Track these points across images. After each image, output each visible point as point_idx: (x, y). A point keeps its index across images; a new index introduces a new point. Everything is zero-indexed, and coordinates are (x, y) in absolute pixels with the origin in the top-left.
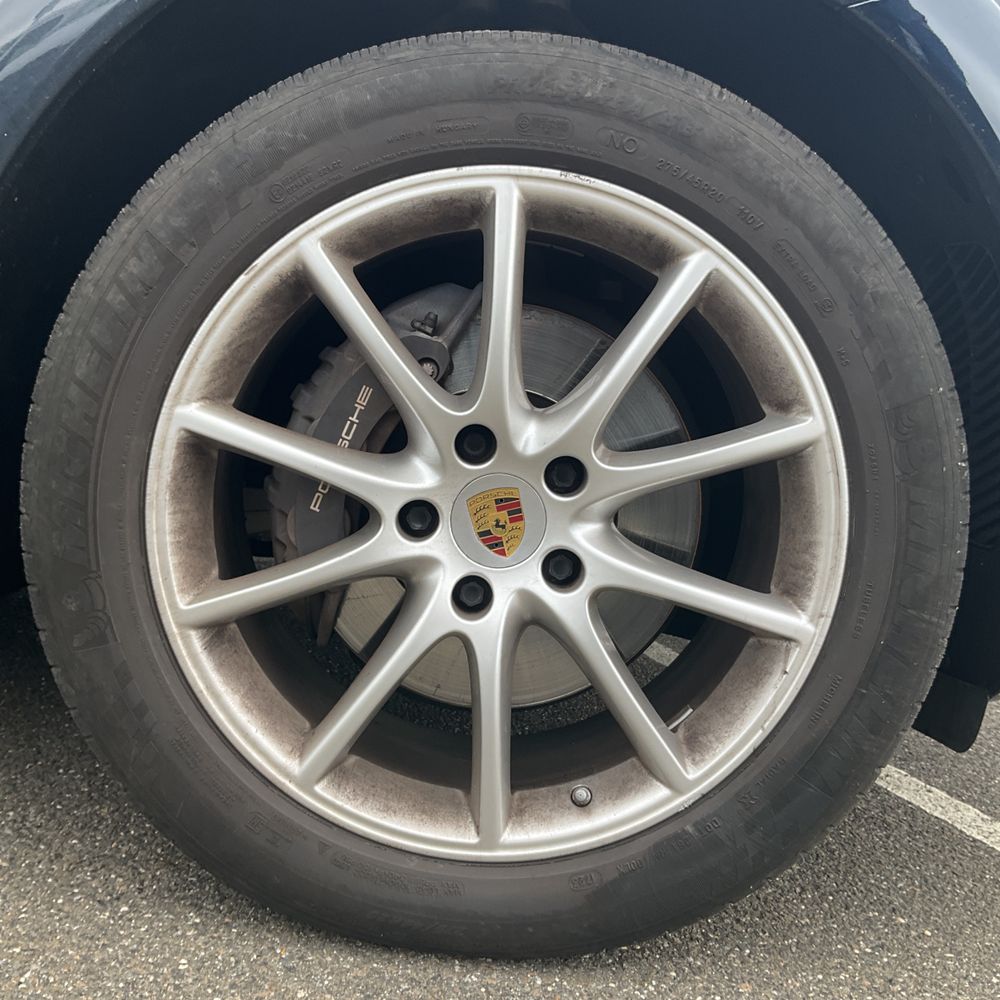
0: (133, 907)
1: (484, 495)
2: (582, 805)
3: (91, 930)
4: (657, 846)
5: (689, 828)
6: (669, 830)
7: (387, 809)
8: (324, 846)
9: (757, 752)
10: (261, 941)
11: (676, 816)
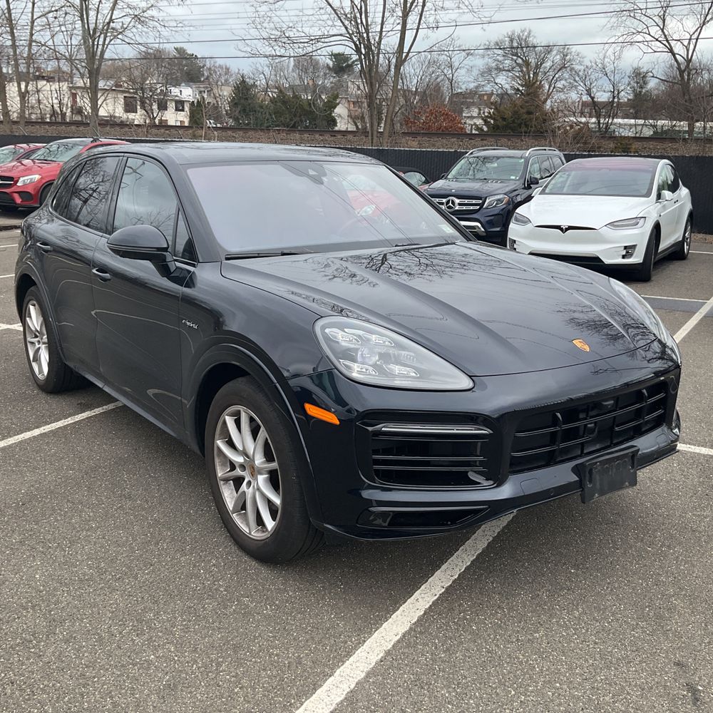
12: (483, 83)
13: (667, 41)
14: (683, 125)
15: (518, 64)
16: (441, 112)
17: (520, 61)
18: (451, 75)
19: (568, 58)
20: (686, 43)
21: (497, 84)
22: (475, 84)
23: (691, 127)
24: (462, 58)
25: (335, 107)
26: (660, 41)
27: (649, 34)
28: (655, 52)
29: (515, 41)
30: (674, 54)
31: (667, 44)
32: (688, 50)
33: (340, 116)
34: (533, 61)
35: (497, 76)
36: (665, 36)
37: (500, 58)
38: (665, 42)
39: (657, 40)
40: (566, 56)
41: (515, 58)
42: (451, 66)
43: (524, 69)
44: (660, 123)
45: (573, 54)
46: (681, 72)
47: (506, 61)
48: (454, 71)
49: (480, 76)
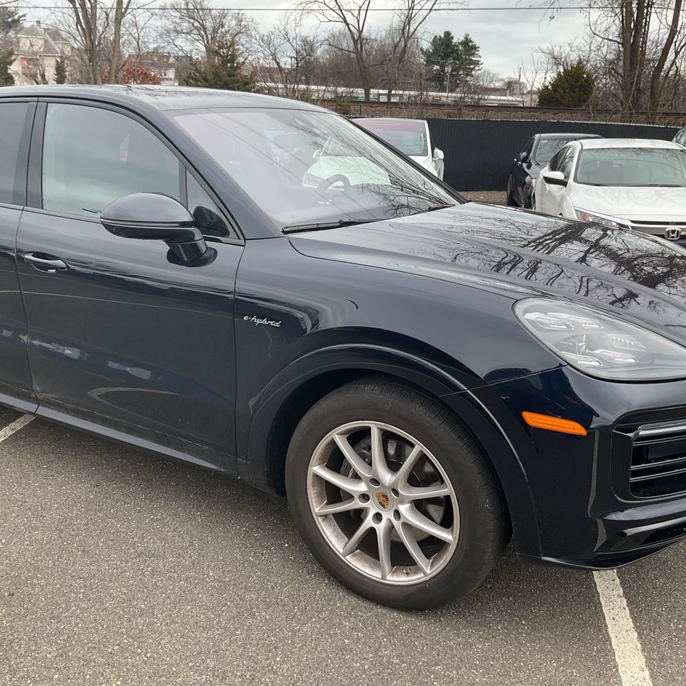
0: (315, 576)
1: (379, 493)
2: (407, 574)
3: (304, 580)
4: (420, 588)
5: (427, 585)
6: (421, 585)
7: (363, 565)
8: (347, 572)
9: (443, 569)
10: (338, 590)
11: (425, 582)
12: (162, 45)
13: (341, 10)
14: (360, 92)
15: (196, 28)
16: (138, 71)
17: (196, 24)
18: (137, 35)
19: (242, 23)
20: (356, 13)
21: (176, 46)
22: (155, 45)
23: (367, 93)
24: (147, 18)
25: (10, 64)
26: (334, 11)
27: (325, 4)
28: (330, 21)
29: (190, 4)
30: (347, 24)
31: (340, 14)
32: (358, 21)
33: (17, 73)
34: (210, 25)
35: (177, 38)
36: (339, 6)
37: (178, 21)
38: (339, 12)
39: (332, 9)
40: (241, 21)
41: (192, 21)
42: (136, 25)
43: (203, 33)
44: (340, 90)
45: (248, 20)
46: (355, 42)
47: (184, 24)
48: (139, 30)
49: (158, 37)
